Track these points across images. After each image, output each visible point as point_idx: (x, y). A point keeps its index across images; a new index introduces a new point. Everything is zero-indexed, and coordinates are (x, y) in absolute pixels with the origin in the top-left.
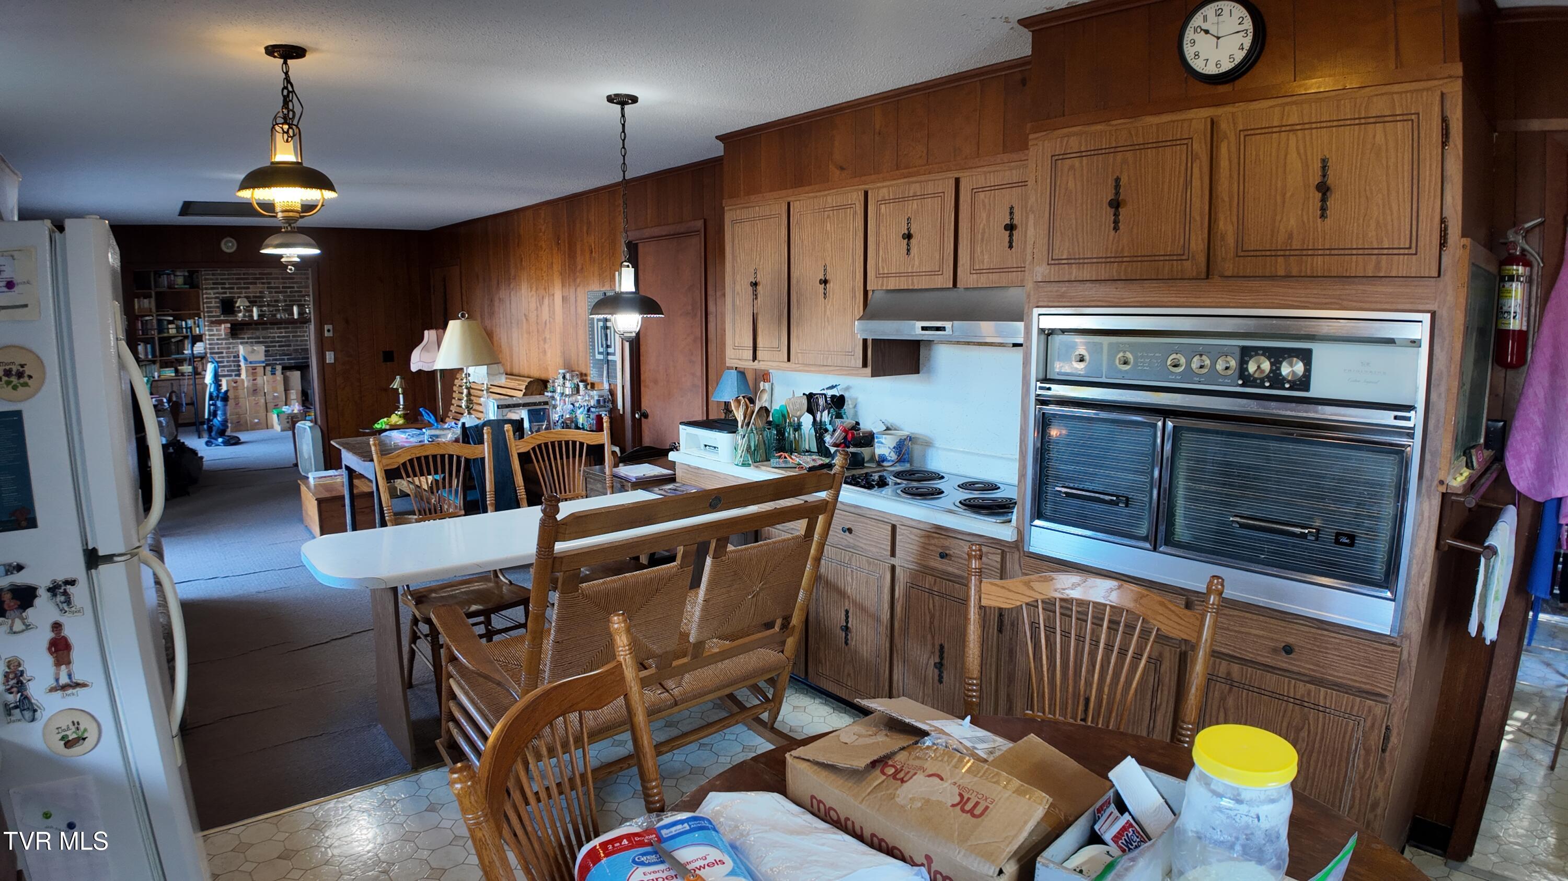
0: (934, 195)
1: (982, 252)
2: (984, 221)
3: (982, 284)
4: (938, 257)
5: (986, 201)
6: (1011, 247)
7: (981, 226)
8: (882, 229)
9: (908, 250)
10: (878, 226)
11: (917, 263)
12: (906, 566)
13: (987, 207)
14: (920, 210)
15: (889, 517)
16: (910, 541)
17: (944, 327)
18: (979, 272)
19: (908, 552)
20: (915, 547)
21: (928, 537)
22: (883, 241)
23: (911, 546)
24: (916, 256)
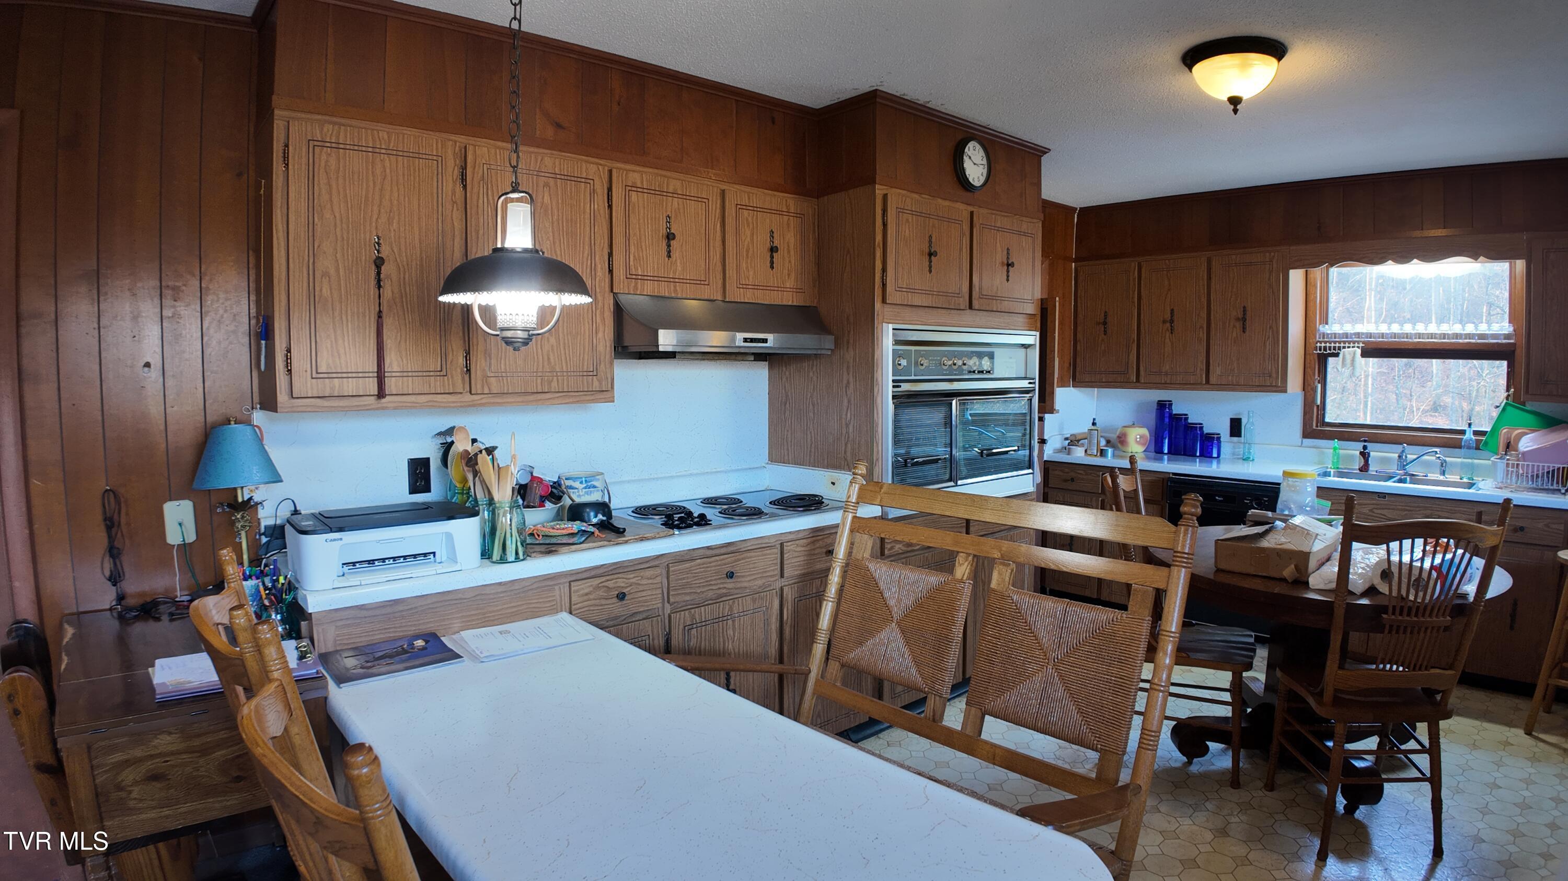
0: (699, 199)
1: (747, 268)
2: (748, 239)
3: (748, 299)
4: (703, 266)
5: (750, 219)
6: (772, 267)
7: (746, 243)
8: (633, 220)
9: (669, 252)
10: (627, 216)
11: (679, 268)
12: (790, 582)
13: (751, 227)
14: (682, 211)
15: (767, 541)
16: (796, 554)
17: (767, 340)
18: (745, 287)
19: (796, 566)
20: (802, 558)
21: (813, 542)
22: (635, 234)
23: (798, 559)
24: (678, 261)
